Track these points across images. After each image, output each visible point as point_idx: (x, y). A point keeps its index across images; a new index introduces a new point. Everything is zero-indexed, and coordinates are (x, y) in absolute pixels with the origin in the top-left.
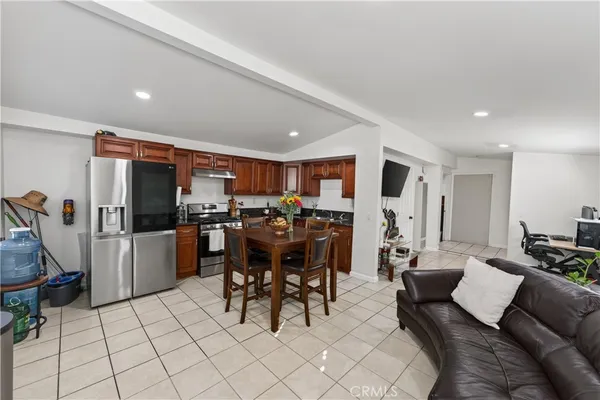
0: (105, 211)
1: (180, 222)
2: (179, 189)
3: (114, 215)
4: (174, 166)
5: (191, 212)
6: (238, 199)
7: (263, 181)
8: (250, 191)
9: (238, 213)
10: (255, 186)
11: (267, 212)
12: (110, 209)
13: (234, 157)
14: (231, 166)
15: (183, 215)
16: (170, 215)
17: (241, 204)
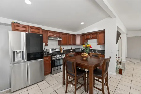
0: (16, 53)
1: (44, 55)
2: (44, 44)
3: (19, 54)
4: (42, 35)
5: (48, 52)
6: (63, 47)
7: (70, 40)
8: (67, 44)
9: (63, 51)
10: (68, 43)
11: (71, 50)
12: (18, 52)
13: (61, 33)
14: (60, 36)
15: (45, 53)
16: (41, 53)
17: (64, 48)
